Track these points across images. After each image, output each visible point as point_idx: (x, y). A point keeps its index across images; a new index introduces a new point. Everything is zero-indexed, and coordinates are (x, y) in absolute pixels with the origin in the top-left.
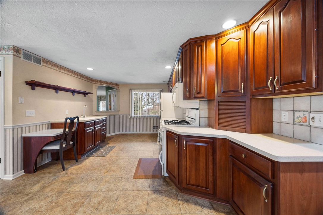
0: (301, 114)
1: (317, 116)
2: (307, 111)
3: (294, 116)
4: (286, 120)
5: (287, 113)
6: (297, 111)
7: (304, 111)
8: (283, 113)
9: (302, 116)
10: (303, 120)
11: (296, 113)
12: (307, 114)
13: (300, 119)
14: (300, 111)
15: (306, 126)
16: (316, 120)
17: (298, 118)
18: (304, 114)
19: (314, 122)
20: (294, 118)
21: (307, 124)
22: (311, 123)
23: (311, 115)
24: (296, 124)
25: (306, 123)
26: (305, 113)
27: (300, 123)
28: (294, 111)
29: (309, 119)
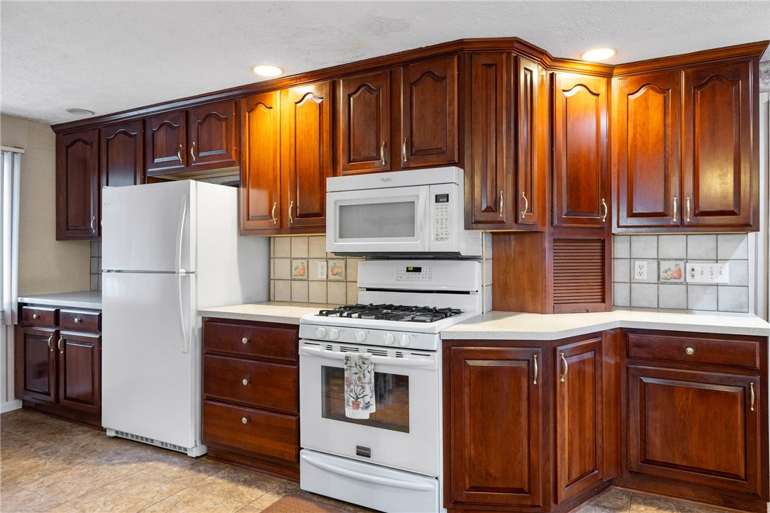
0: (672, 265)
1: (697, 266)
2: (682, 260)
3: (659, 268)
4: (644, 278)
5: (645, 263)
6: (665, 260)
7: (677, 260)
8: (638, 263)
9: (673, 269)
10: (676, 275)
11: (662, 263)
12: (682, 264)
13: (668, 273)
14: (669, 260)
15: (681, 284)
16: (697, 273)
17: (666, 272)
18: (677, 265)
19: (693, 276)
20: (659, 273)
21: (682, 280)
22: (689, 280)
23: (689, 266)
24: (663, 283)
25: (680, 278)
26: (678, 262)
27: (669, 281)
28: (659, 260)
29: (685, 272)
